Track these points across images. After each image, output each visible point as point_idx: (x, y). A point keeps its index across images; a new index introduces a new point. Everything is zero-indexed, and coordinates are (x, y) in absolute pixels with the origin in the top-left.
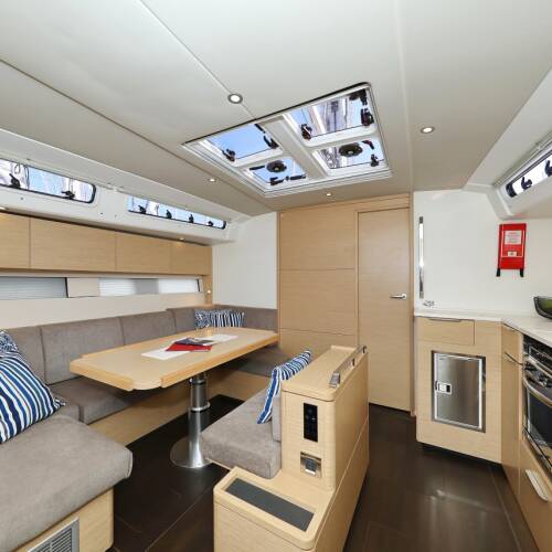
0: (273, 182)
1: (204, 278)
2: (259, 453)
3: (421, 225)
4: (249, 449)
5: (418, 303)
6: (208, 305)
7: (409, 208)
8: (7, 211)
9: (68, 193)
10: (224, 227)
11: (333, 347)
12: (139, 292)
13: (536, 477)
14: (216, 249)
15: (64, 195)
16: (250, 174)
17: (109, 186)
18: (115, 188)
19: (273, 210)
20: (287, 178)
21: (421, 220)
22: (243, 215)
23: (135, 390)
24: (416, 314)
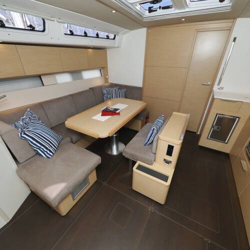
0: (150, 10)
1: (103, 69)
2: (148, 158)
3: (233, 43)
4: (144, 156)
5: (216, 88)
6: (107, 84)
7: (230, 30)
8: (3, 43)
9: (31, 26)
10: (114, 39)
11: (174, 113)
12: (74, 79)
13: (245, 163)
14: (109, 52)
15: (29, 28)
16: (138, 7)
17: (52, 19)
18: (55, 19)
19: (144, 27)
20: (160, 8)
21: (235, 39)
22: (126, 30)
23: (99, 138)
24: (215, 97)
